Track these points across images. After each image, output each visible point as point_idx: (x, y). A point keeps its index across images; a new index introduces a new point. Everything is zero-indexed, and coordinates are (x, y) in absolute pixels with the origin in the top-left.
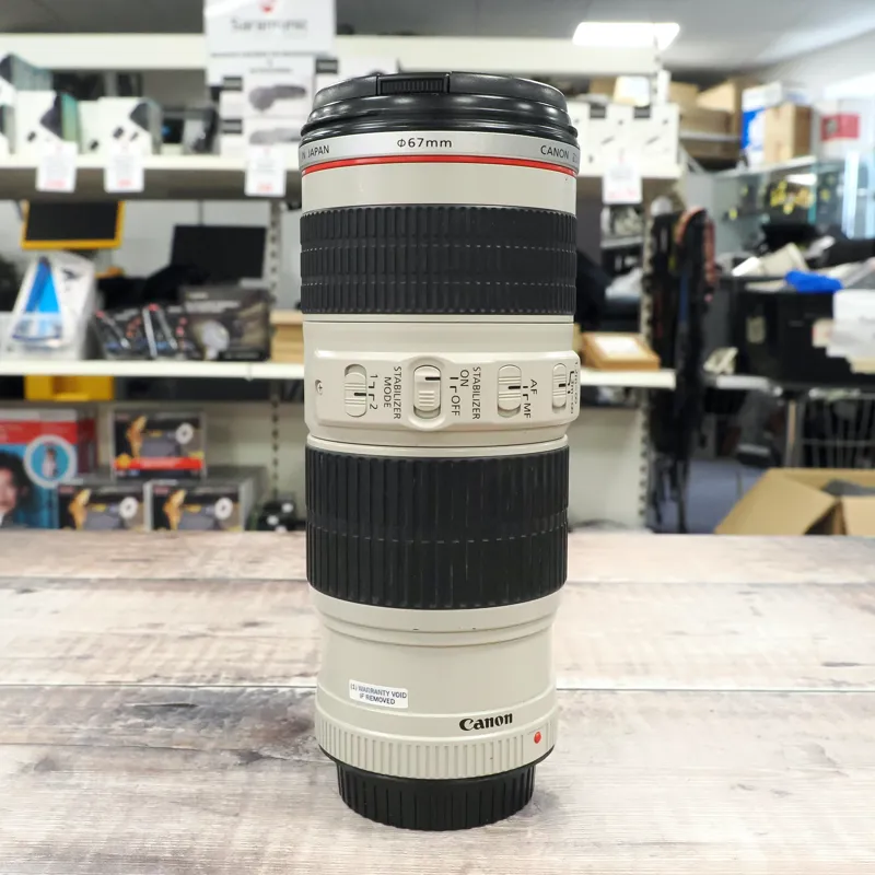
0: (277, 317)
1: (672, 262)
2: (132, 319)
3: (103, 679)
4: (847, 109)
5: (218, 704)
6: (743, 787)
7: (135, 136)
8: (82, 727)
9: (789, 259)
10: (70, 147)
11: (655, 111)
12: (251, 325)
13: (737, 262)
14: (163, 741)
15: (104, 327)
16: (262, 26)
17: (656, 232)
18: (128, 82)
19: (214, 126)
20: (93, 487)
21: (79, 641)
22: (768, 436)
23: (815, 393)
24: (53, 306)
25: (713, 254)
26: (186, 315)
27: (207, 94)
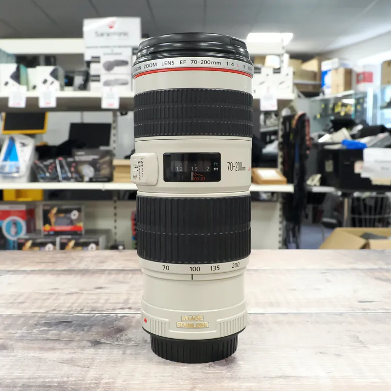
0: (116, 162)
1: (291, 137)
2: (51, 164)
3: (30, 311)
4: (367, 70)
5: (82, 321)
6: (321, 353)
7: (52, 83)
8: (19, 331)
9: (344, 134)
10: (23, 88)
11: (282, 70)
12: (105, 166)
13: (320, 136)
14: (56, 337)
15: (38, 167)
16: (108, 35)
17: (284, 123)
18: (49, 60)
19: (88, 78)
20: (34, 239)
21: (20, 295)
22: (336, 214)
23: (356, 194)
24: (16, 158)
25: (309, 133)
26: (75, 162)
27: (85, 65)
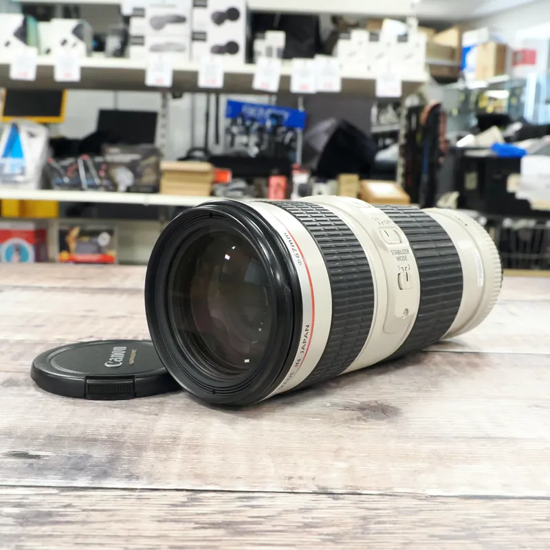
0: (165, 165)
1: (419, 137)
2: (71, 165)
7: (74, 45)
9: (493, 136)
10: (31, 51)
11: (411, 38)
12: (148, 170)
13: (459, 138)
15: (53, 169)
17: (409, 117)
19: (126, 40)
21: (35, 317)
23: (507, 222)
24: (20, 154)
25: (444, 133)
26: (106, 163)
